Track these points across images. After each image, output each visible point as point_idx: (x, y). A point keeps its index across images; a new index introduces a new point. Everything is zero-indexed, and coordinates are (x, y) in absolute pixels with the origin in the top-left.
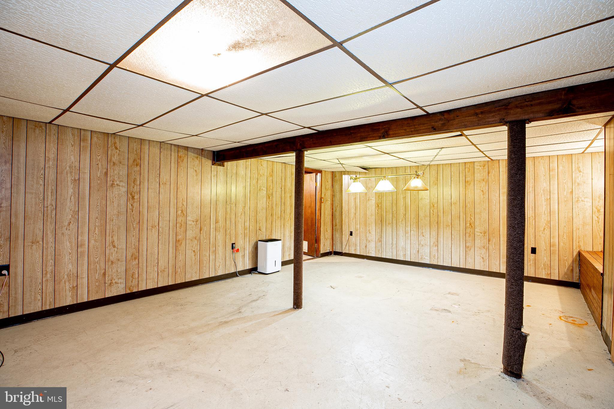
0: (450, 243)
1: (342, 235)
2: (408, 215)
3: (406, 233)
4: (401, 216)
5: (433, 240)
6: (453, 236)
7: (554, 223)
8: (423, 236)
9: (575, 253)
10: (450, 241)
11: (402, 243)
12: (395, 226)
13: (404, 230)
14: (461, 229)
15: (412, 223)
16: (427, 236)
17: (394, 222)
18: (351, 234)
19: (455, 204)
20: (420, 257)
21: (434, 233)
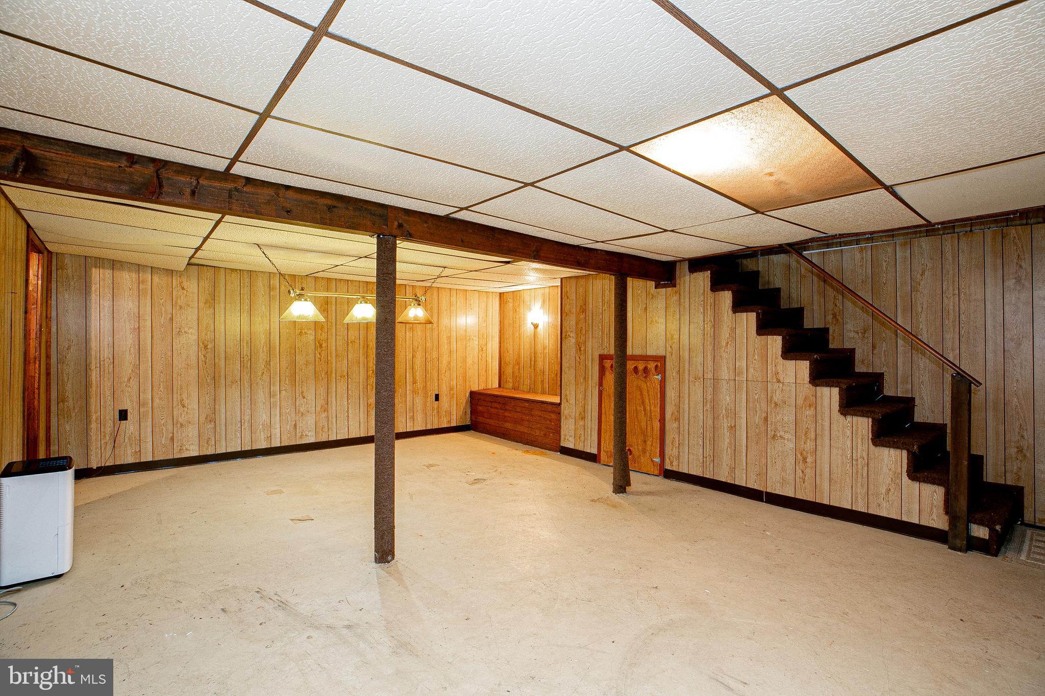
0: (346, 403)
1: (88, 422)
2: (275, 362)
3: (271, 395)
4: (261, 365)
5: (321, 402)
6: (350, 392)
7: (453, 364)
8: (304, 398)
9: (468, 394)
10: (346, 400)
11: (262, 416)
12: (247, 385)
13: (267, 390)
14: (361, 380)
15: (283, 378)
16: (311, 396)
17: (246, 378)
18: (123, 415)
19: (353, 342)
20: (298, 435)
21: (322, 391)
